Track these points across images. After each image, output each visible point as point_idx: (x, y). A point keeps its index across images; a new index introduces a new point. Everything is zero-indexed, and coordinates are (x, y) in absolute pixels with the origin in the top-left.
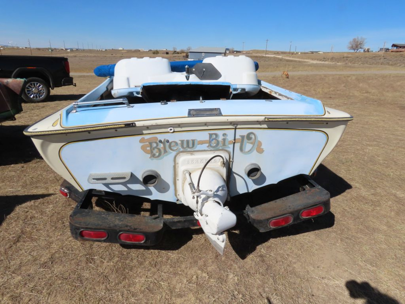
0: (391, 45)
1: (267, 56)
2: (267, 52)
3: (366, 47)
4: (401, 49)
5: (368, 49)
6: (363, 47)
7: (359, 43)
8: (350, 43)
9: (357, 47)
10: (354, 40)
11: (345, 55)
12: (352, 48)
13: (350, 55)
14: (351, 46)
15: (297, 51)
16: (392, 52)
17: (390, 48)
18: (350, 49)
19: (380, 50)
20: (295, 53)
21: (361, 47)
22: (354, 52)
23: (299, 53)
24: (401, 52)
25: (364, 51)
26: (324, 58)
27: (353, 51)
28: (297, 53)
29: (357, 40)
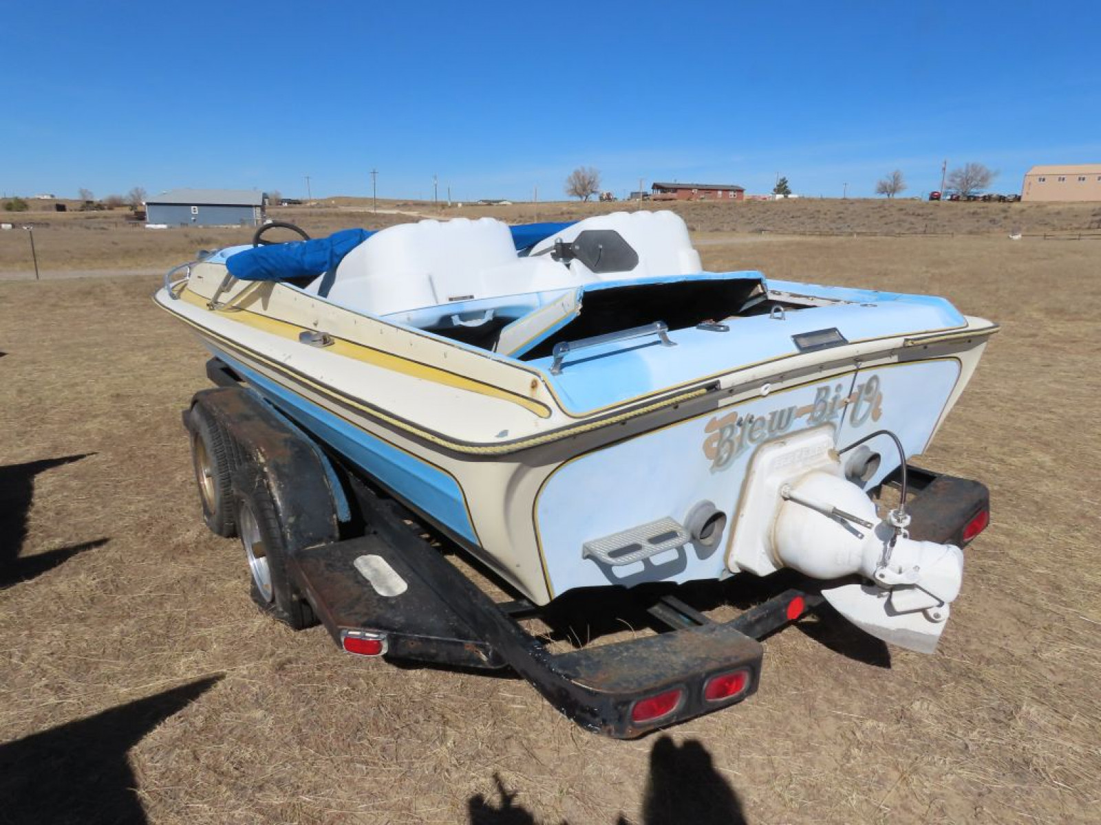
0: (651, 186)
1: (378, 211)
2: (376, 202)
3: (604, 190)
4: (670, 195)
5: (608, 195)
6: (598, 190)
7: (586, 182)
8: (569, 180)
9: (584, 190)
10: (577, 174)
11: (565, 208)
12: (575, 192)
13: (574, 209)
14: (572, 187)
15: (453, 200)
16: (655, 200)
17: (650, 191)
18: (572, 195)
19: (632, 197)
20: (449, 204)
21: (594, 190)
22: (578, 202)
23: (460, 205)
24: (671, 199)
25: (601, 198)
26: (521, 216)
27: (576, 199)
28: (454, 205)
29: (582, 174)
